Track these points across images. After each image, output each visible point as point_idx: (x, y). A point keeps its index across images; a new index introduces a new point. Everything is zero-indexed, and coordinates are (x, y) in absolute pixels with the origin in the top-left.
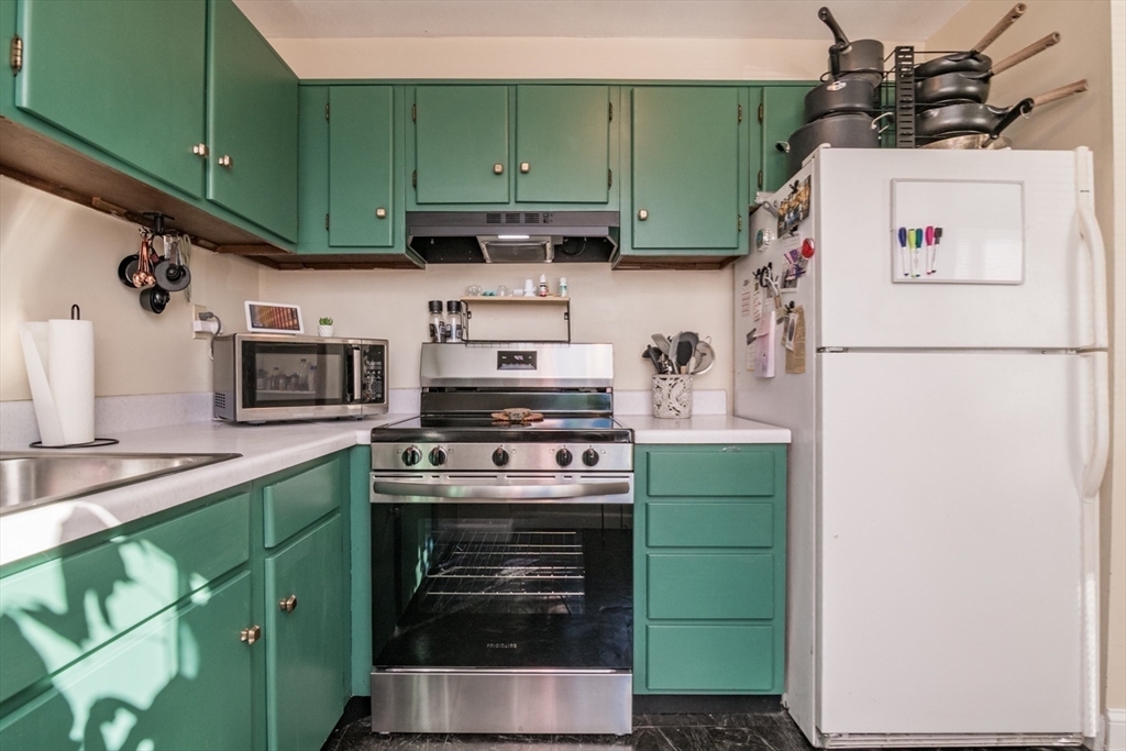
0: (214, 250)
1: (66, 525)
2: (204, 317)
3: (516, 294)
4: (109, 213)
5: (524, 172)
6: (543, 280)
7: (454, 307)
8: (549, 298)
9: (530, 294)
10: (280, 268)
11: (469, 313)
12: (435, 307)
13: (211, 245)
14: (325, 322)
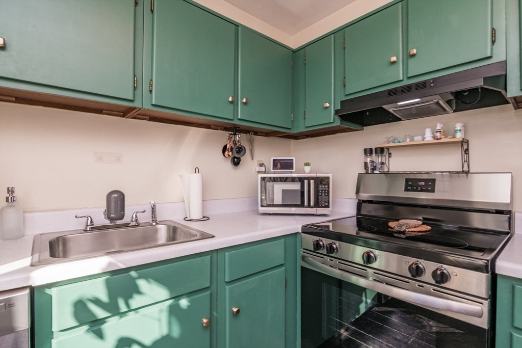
0: (266, 136)
1: (110, 264)
2: (261, 165)
3: (418, 140)
4: (218, 130)
5: (413, 55)
6: (439, 128)
7: (381, 151)
8: (444, 140)
9: (429, 138)
10: (298, 139)
11: (390, 154)
12: (368, 152)
13: (264, 134)
14: (307, 164)
